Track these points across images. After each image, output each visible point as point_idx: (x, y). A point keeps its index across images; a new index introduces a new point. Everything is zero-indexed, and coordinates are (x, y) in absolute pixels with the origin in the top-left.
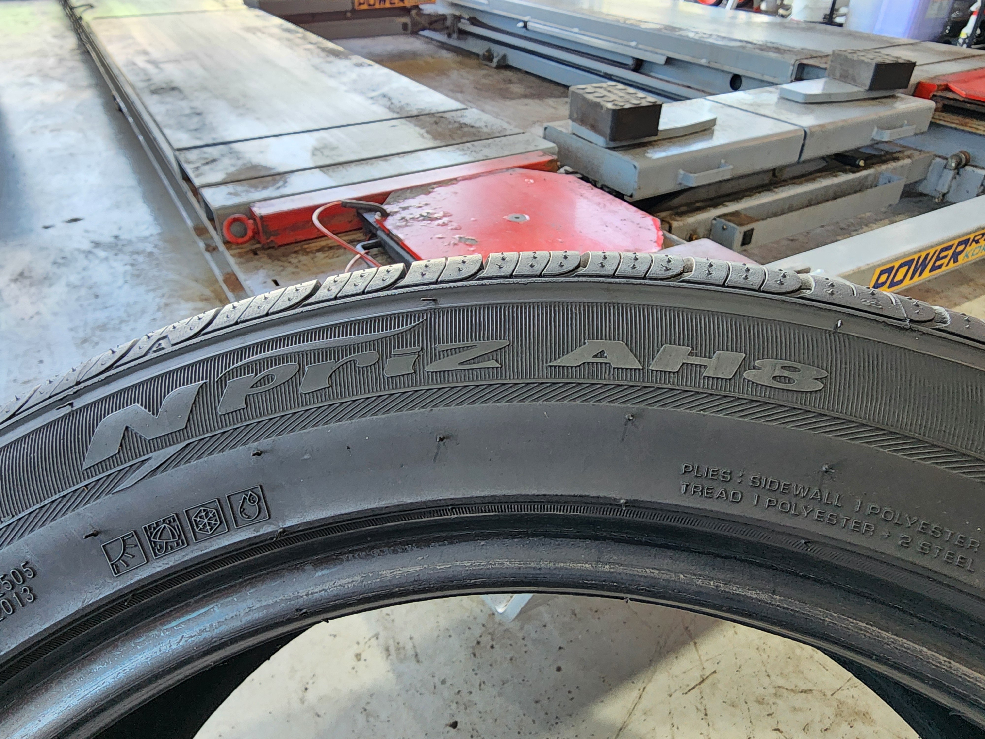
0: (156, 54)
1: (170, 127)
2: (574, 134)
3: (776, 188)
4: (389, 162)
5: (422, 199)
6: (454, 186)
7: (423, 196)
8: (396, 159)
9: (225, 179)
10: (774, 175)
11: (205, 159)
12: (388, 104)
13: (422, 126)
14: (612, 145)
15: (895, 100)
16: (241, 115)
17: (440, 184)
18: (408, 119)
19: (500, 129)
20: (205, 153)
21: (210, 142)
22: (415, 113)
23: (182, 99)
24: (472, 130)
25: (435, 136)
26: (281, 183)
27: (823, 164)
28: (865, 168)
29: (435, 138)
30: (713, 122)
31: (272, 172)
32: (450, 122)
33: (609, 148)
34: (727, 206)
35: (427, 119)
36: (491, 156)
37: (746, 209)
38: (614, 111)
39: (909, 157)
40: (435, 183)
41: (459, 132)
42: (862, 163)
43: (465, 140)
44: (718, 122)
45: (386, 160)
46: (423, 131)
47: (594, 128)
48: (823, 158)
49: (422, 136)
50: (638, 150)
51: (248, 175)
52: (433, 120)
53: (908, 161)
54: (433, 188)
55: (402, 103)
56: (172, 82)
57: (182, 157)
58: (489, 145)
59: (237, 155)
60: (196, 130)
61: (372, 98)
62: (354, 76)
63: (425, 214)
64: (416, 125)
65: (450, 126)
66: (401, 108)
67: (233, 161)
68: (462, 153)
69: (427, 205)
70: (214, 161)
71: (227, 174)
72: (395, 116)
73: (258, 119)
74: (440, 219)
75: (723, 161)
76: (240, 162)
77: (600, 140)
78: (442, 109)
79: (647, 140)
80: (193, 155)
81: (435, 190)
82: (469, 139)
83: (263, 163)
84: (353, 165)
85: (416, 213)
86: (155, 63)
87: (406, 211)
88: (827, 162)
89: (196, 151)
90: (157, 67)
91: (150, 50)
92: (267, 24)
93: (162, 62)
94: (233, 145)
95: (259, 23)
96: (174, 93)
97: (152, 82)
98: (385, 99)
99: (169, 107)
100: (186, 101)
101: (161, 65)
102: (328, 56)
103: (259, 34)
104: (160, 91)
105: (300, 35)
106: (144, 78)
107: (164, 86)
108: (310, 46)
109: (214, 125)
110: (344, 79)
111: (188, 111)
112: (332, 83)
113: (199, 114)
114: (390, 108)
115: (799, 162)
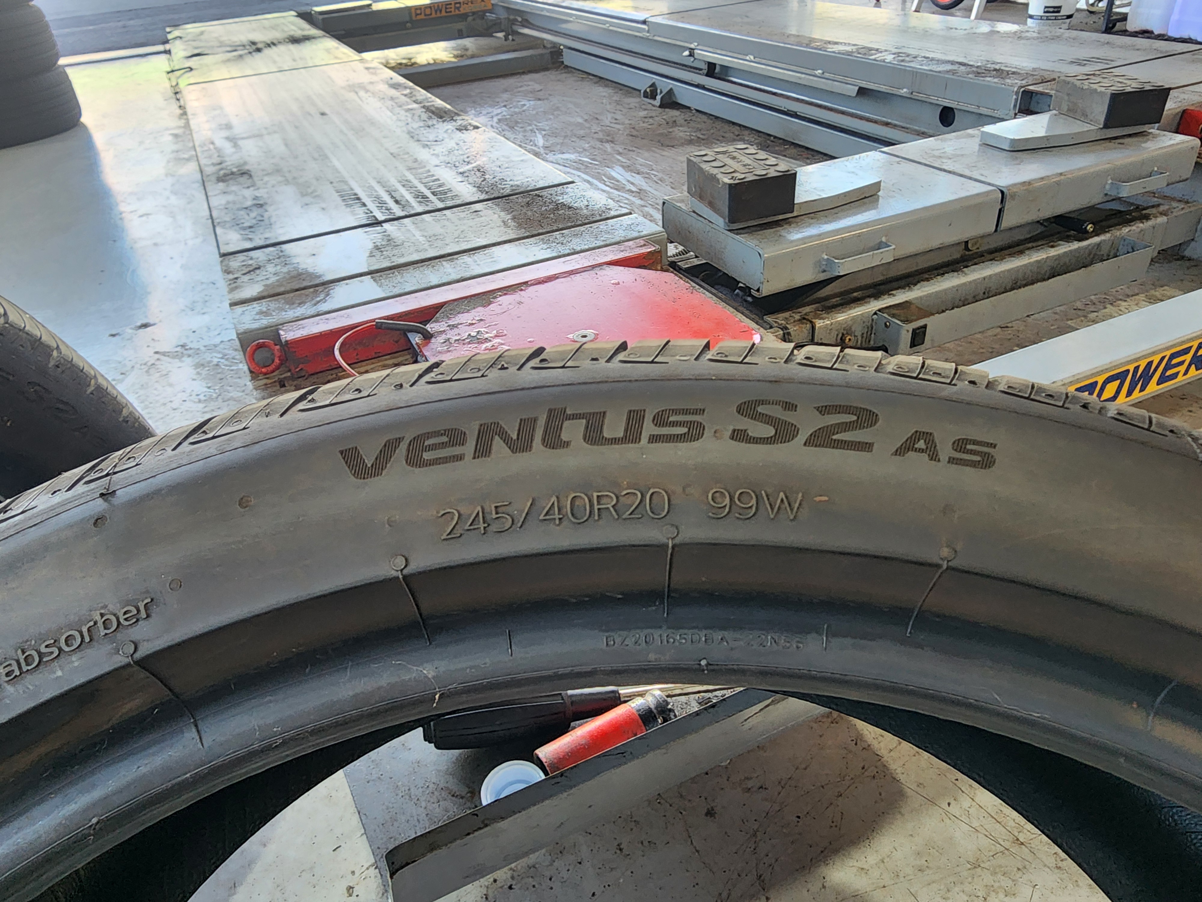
0: (239, 129)
1: (224, 224)
3: (967, 267)
4: (456, 261)
5: (478, 312)
6: (522, 293)
7: (480, 309)
8: (466, 259)
9: (262, 292)
10: (967, 248)
11: (250, 265)
13: (509, 210)
14: (734, 226)
15: (1145, 138)
16: (306, 205)
17: (506, 290)
18: (497, 201)
19: (604, 209)
20: (251, 259)
21: (261, 243)
22: (508, 191)
23: (248, 187)
24: (568, 212)
25: (522, 222)
26: (322, 296)
27: (1041, 229)
28: (1096, 233)
29: (520, 226)
30: (877, 186)
31: (317, 281)
33: (729, 230)
34: (894, 295)
35: (519, 199)
36: (579, 248)
37: (921, 298)
38: (730, 185)
39: (1165, 213)
40: (499, 290)
42: (1090, 227)
43: (554, 228)
44: (884, 186)
45: (451, 260)
46: (509, 218)
47: (711, 205)
48: (1038, 223)
49: (505, 224)
50: (770, 231)
51: (288, 287)
52: (526, 200)
53: (1162, 219)
54: (495, 298)
55: (497, 179)
56: (245, 163)
58: (581, 234)
59: (285, 260)
63: (475, 334)
64: (503, 209)
66: (494, 186)
67: (278, 268)
68: (545, 246)
69: (481, 320)
70: (257, 268)
72: (483, 196)
73: (323, 209)
74: (490, 341)
75: (884, 239)
76: (285, 270)
77: (720, 222)
78: (541, 184)
79: (781, 217)
80: (236, 262)
81: (496, 300)
82: (560, 226)
83: (311, 270)
84: (411, 267)
85: (464, 332)
86: (233, 140)
87: (456, 331)
88: (1045, 226)
89: (241, 257)
90: (236, 145)
91: (235, 122)
92: (374, 78)
93: (243, 138)
94: (285, 247)
95: (365, 78)
96: (244, 179)
97: (223, 165)
98: (479, 174)
99: (231, 198)
100: (252, 189)
101: (240, 143)
102: (430, 118)
103: (362, 93)
104: (228, 178)
105: (407, 91)
106: (218, 160)
107: (235, 170)
108: (415, 106)
109: (273, 220)
110: (439, 149)
111: (249, 203)
112: (423, 154)
113: (261, 206)
114: (480, 186)
115: (998, 231)
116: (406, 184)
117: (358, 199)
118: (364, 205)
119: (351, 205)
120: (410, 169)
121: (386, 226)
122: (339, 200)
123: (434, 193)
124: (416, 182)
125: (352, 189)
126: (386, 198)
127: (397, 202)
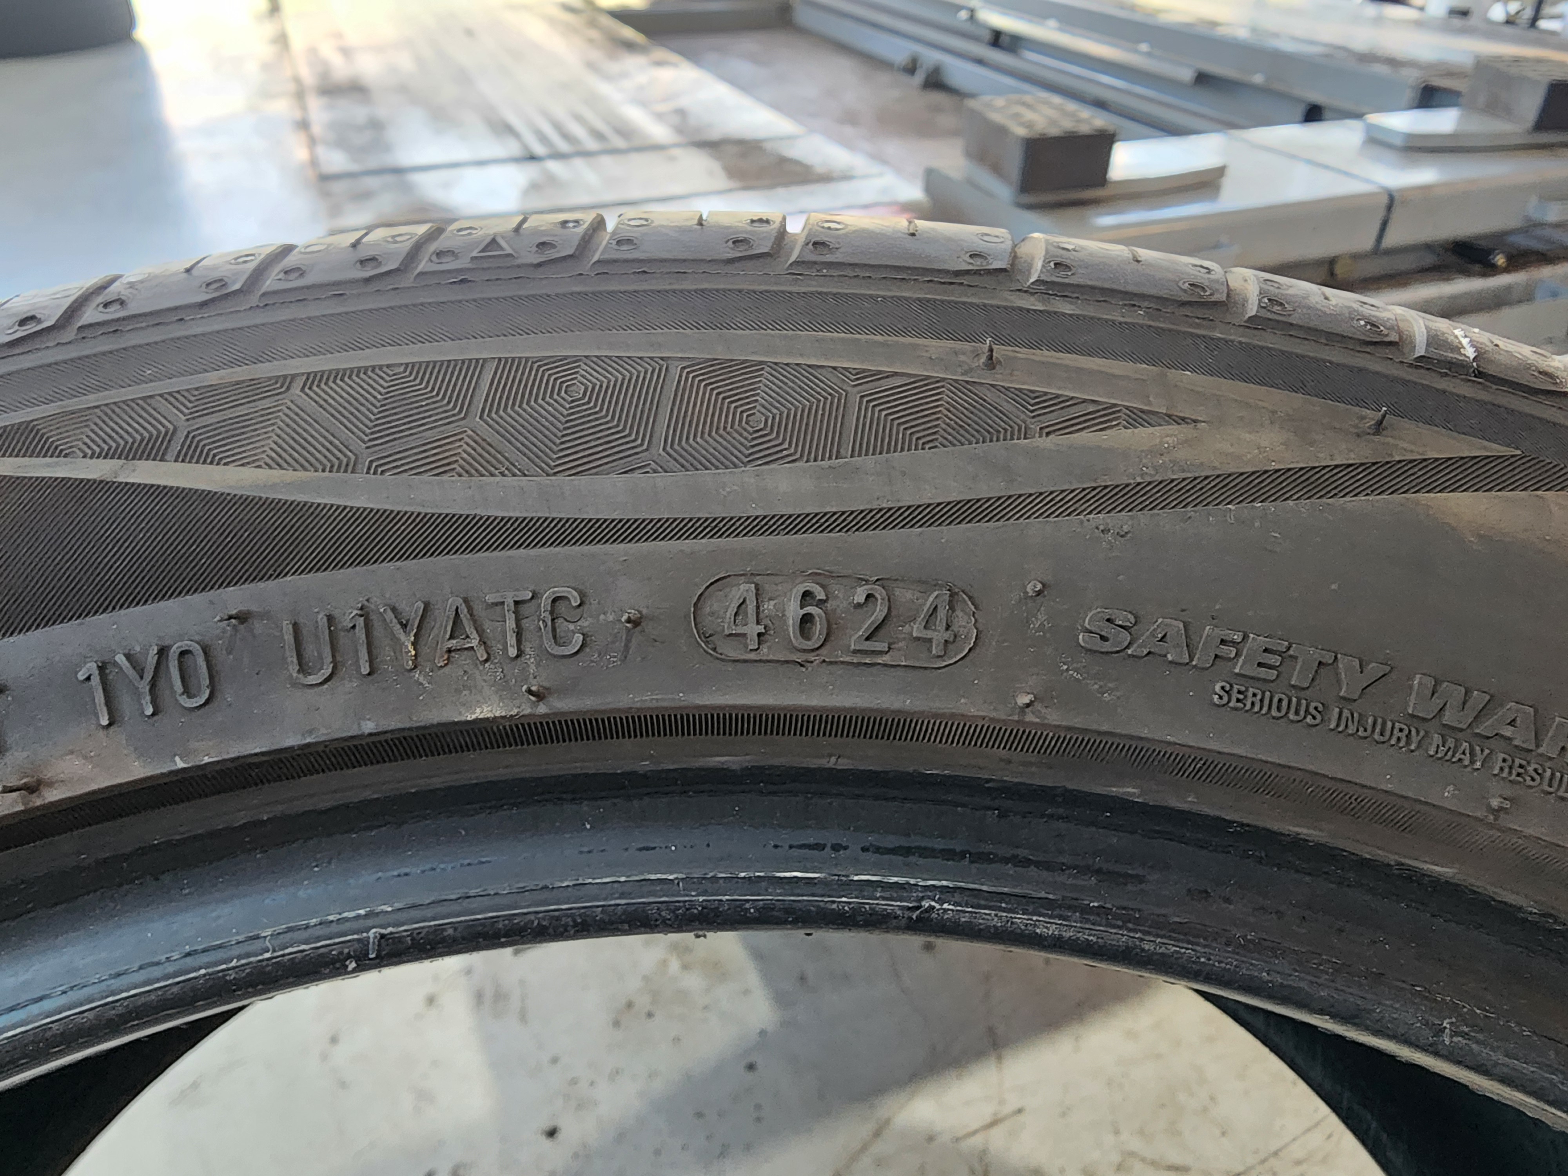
0: (353, 40)
1: (326, 143)
2: (970, 181)
10: (1333, 267)
11: (357, 192)
12: (680, 124)
13: (719, 158)
14: (1025, 199)
16: (439, 130)
18: (701, 147)
19: (844, 167)
20: (361, 184)
22: (717, 137)
25: (734, 173)
28: (1507, 270)
29: (731, 177)
30: (1220, 171)
31: (449, 215)
32: (766, 156)
33: (1020, 206)
35: (734, 149)
38: (1028, 140)
41: (772, 170)
42: (1500, 260)
43: (777, 182)
44: (1230, 173)
49: (712, 173)
52: (743, 150)
55: (702, 123)
56: (359, 78)
61: (657, 114)
62: (642, 80)
64: (711, 157)
65: (764, 162)
66: (698, 129)
67: (399, 198)
70: (369, 195)
72: (684, 141)
73: (464, 137)
75: (1224, 238)
76: (408, 201)
77: (1003, 191)
78: (760, 134)
79: (1087, 195)
80: (339, 187)
82: (786, 182)
83: (442, 203)
86: (346, 52)
88: (1438, 254)
89: (349, 182)
90: (348, 57)
91: (349, 31)
93: (358, 50)
94: (409, 175)
96: (356, 95)
97: (330, 78)
98: (678, 117)
99: (339, 114)
100: (365, 106)
101: (354, 55)
102: (615, 48)
103: (522, 14)
104: (338, 93)
106: (322, 73)
107: (346, 85)
109: (394, 144)
110: (626, 84)
111: (361, 122)
112: (604, 88)
113: (377, 127)
114: (679, 130)
115: (1377, 251)
117: (511, 130)
118: (518, 136)
119: (501, 136)
120: (584, 102)
121: (548, 163)
122: (485, 129)
123: (615, 132)
124: (591, 118)
126: (550, 131)
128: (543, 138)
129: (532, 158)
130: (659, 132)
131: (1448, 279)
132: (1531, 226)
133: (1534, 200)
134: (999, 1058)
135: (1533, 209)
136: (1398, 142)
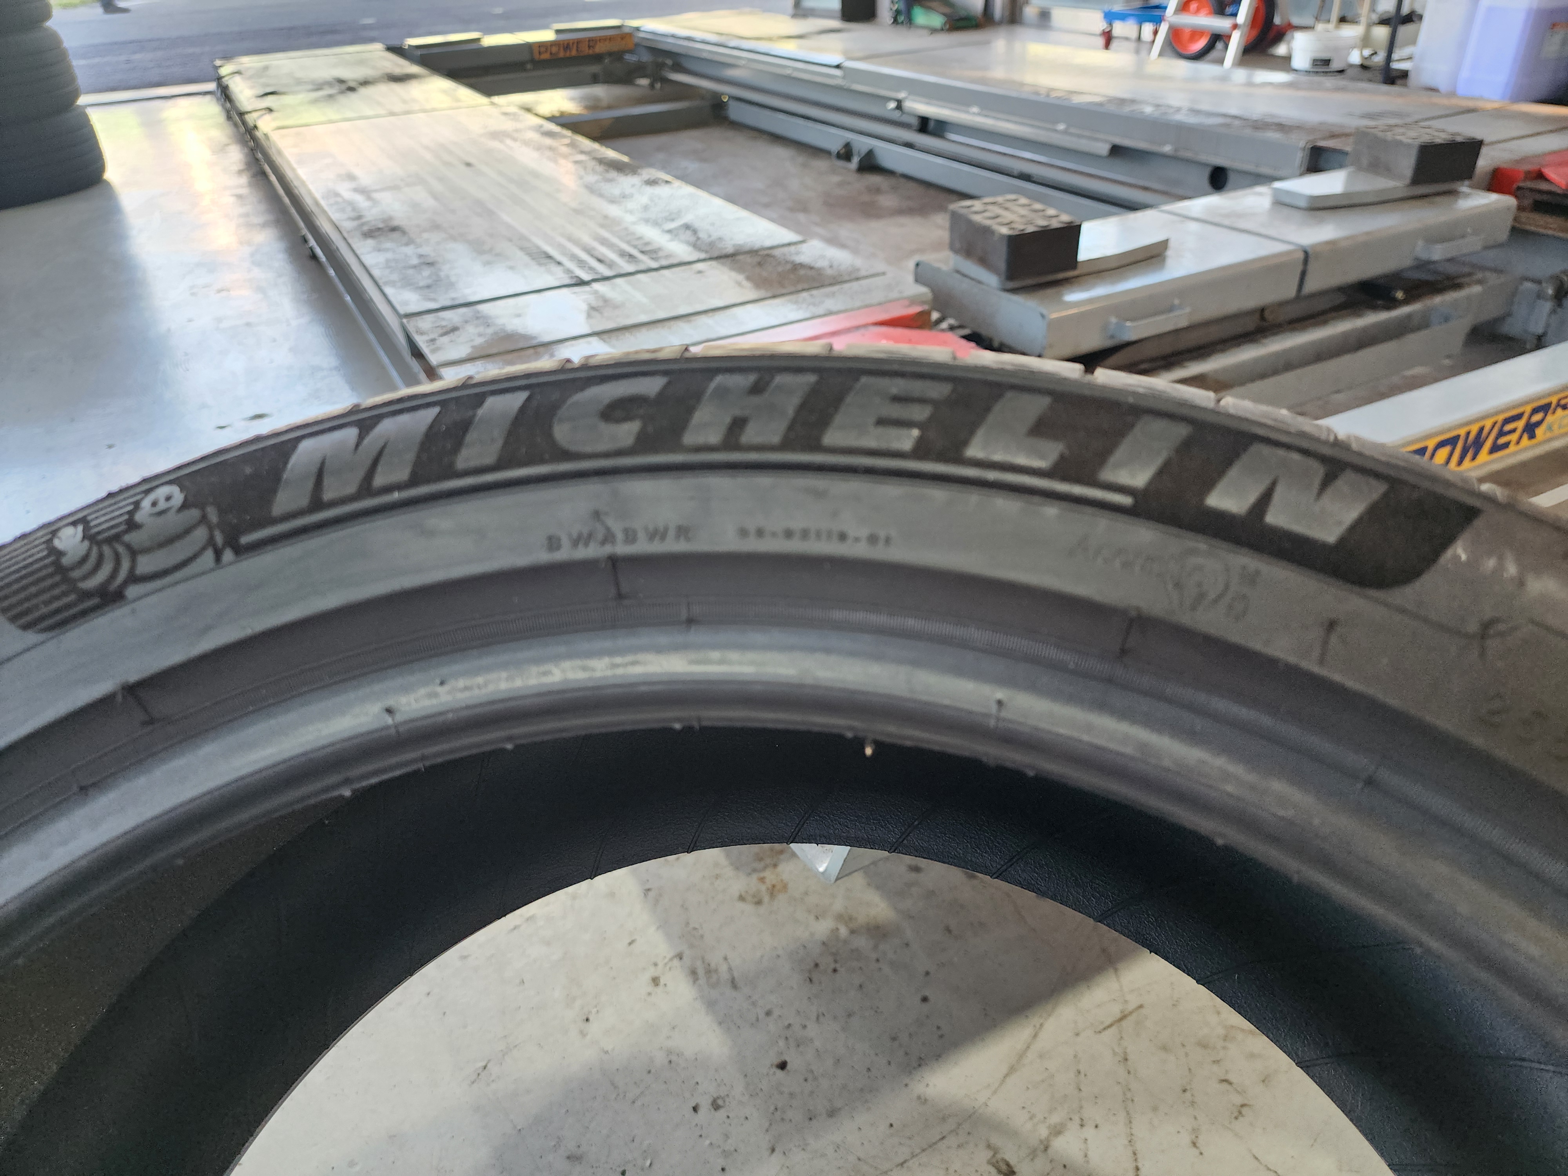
0: (366, 179)
1: (392, 284)
2: (958, 272)
3: (1264, 337)
4: (693, 322)
8: (703, 319)
9: (469, 354)
11: (443, 327)
12: (693, 239)
13: (740, 269)
14: (1011, 285)
15: (1456, 197)
16: (487, 263)
18: (722, 260)
19: (852, 269)
20: (443, 319)
21: (448, 303)
22: (730, 250)
23: (407, 244)
24: (810, 273)
25: (759, 282)
27: (1340, 299)
28: (1406, 302)
29: (758, 286)
30: (1163, 245)
31: (534, 342)
32: (779, 263)
33: (1006, 290)
35: (748, 259)
36: (835, 308)
37: (1216, 371)
38: (1010, 237)
39: (1479, 282)
41: (792, 276)
42: (1400, 295)
43: (800, 287)
44: (1171, 244)
45: (689, 321)
46: (741, 277)
47: (983, 261)
48: (1341, 289)
49: (739, 284)
50: (1050, 291)
51: (502, 348)
52: (757, 259)
53: (1477, 289)
55: (713, 238)
56: (392, 218)
57: (412, 326)
58: (833, 294)
59: (485, 320)
60: (428, 287)
61: (669, 231)
62: (644, 200)
64: (732, 269)
65: (780, 269)
66: (712, 244)
67: (481, 329)
68: (794, 307)
70: (454, 329)
71: (473, 347)
72: (703, 256)
73: (511, 268)
75: (1177, 302)
76: (490, 331)
77: (992, 280)
78: (768, 243)
79: (1061, 276)
80: (425, 323)
82: (806, 286)
83: (521, 330)
86: (365, 192)
88: (1347, 295)
89: (430, 318)
90: (369, 198)
91: (357, 172)
92: (519, 126)
93: (376, 191)
94: (480, 307)
95: (508, 125)
96: (395, 235)
97: (364, 220)
98: (689, 233)
99: (389, 255)
100: (412, 247)
101: (376, 196)
102: (607, 171)
103: (508, 142)
104: (377, 234)
105: (567, 141)
106: (353, 214)
107: (381, 225)
108: (582, 157)
109: (453, 279)
110: (631, 205)
111: (415, 261)
112: (614, 211)
113: (430, 264)
114: (696, 245)
115: (1299, 297)
116: (604, 242)
117: (549, 257)
118: (559, 263)
119: (545, 265)
120: (602, 226)
121: (596, 286)
122: (527, 259)
123: (643, 252)
124: (615, 240)
125: (538, 247)
126: (584, 256)
127: (600, 261)
128: (581, 263)
129: (581, 283)
130: (680, 250)
131: (1359, 316)
132: (1422, 265)
133: (1420, 243)
134: (1116, 970)
135: (1422, 251)
136: (1303, 203)
